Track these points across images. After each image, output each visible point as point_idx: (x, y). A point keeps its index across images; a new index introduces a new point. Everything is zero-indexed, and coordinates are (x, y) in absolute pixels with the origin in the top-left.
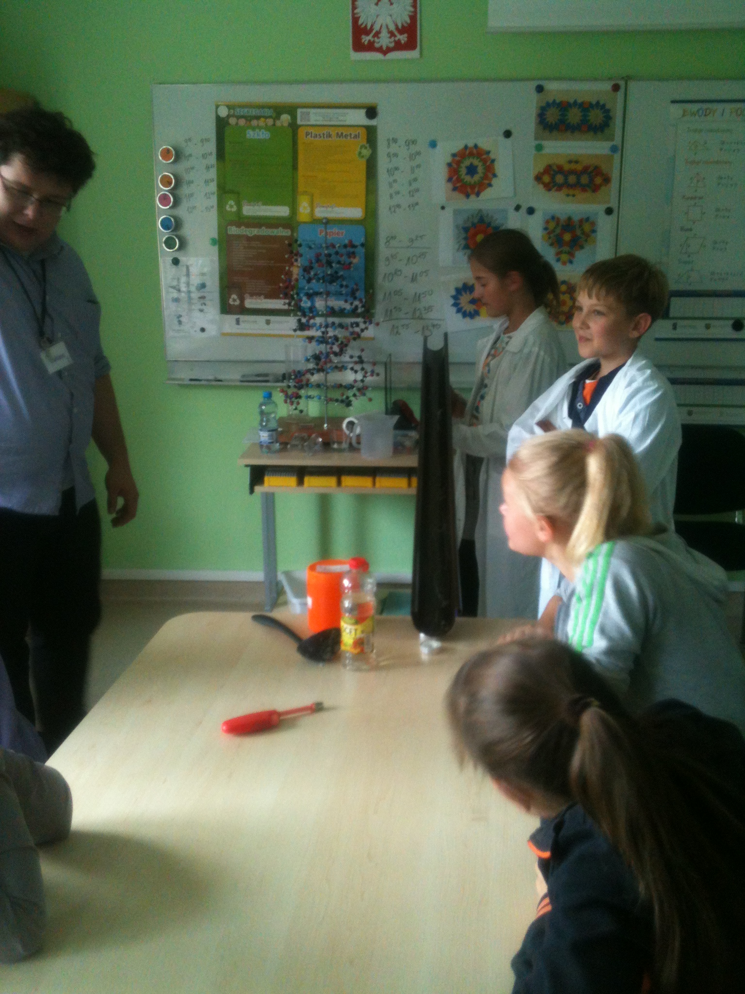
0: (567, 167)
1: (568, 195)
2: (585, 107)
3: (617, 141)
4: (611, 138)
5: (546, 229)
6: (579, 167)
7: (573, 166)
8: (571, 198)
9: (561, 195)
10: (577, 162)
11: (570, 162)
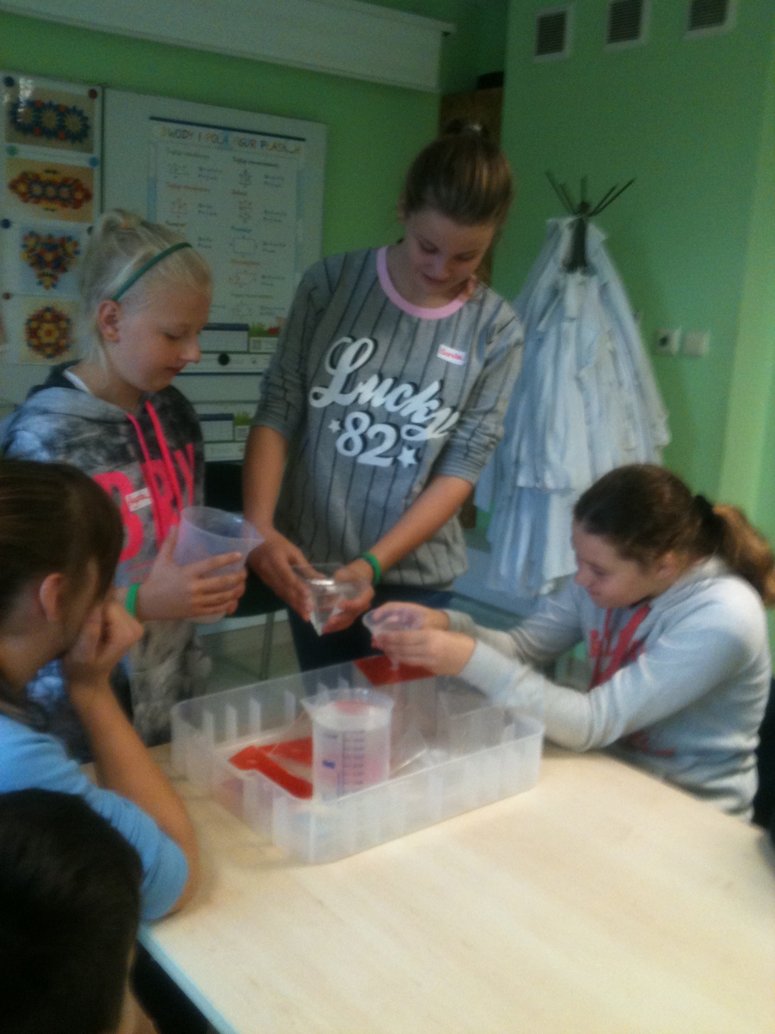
0: (45, 177)
1: (47, 209)
2: (62, 111)
3: (96, 154)
4: (90, 150)
5: (25, 246)
6: (58, 178)
7: (50, 176)
8: (49, 212)
9: (39, 208)
10: (54, 172)
11: (48, 171)
